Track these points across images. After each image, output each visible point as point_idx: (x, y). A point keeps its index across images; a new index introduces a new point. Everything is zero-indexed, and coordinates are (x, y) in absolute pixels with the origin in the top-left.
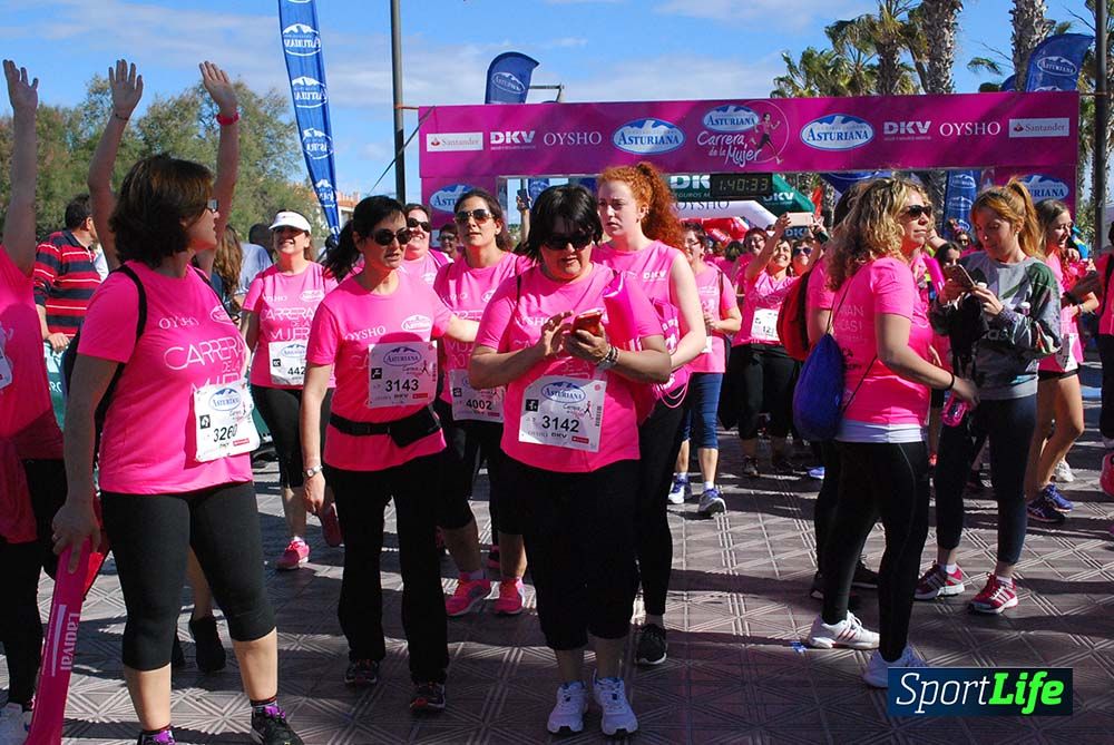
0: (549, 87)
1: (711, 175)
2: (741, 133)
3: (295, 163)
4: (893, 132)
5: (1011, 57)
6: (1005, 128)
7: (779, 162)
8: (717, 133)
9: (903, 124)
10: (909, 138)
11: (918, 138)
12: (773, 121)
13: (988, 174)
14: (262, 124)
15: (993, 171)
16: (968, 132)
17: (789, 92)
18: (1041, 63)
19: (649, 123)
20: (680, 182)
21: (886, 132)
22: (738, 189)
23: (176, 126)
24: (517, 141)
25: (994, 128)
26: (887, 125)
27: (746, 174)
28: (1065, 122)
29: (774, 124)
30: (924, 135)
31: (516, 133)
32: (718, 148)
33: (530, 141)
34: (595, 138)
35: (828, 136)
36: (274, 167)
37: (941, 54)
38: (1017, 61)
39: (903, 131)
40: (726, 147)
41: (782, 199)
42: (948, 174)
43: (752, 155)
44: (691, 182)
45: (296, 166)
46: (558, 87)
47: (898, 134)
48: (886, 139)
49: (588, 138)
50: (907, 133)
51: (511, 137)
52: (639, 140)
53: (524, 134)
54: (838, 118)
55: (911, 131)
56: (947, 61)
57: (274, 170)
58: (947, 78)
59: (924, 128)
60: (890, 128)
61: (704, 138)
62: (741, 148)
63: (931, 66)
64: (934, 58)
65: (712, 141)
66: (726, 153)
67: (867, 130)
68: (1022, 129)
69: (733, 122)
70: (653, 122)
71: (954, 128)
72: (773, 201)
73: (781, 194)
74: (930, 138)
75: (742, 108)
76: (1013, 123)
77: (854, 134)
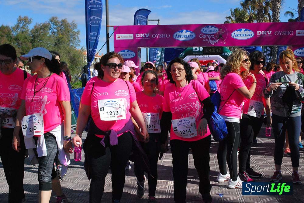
0: (155, 20)
1: (203, 47)
2: (213, 34)
3: (78, 43)
5: (298, 11)
6: (295, 33)
7: (225, 43)
8: (205, 34)
9: (263, 32)
11: (267, 36)
12: (223, 31)
14: (68, 32)
16: (284, 34)
19: (184, 31)
20: (196, 49)
21: (258, 34)
22: (212, 52)
23: (42, 32)
24: (144, 37)
25: (291, 33)
26: (258, 32)
27: (214, 47)
29: (223, 32)
30: (269, 35)
31: (144, 34)
32: (206, 39)
33: (148, 37)
34: (168, 36)
35: (240, 35)
36: (71, 44)
37: (276, 10)
38: (299, 12)
39: (263, 34)
40: (208, 39)
41: (227, 54)
42: (278, 47)
43: (216, 41)
44: (199, 49)
45: (78, 44)
46: (158, 20)
47: (262, 35)
48: (258, 36)
49: (166, 36)
50: (264, 35)
51: (142, 35)
52: (181, 36)
53: (146, 34)
54: (243, 30)
55: (266, 34)
56: (278, 12)
57: (71, 45)
58: (278, 17)
59: (270, 33)
60: (259, 33)
61: (201, 36)
62: (213, 39)
63: (273, 13)
64: (274, 11)
65: (204, 37)
66: (208, 40)
67: (252, 34)
68: (300, 33)
69: (210, 31)
70: (186, 31)
71: (279, 33)
72: (225, 55)
73: (227, 53)
74: (271, 36)
75: (214, 27)
76: (297, 31)
77: (248, 35)
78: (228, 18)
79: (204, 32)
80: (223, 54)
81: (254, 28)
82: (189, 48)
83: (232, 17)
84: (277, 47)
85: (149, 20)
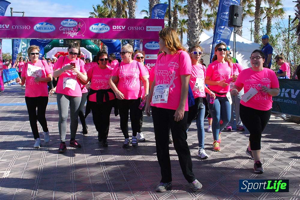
0: (20, 12)
1: (64, 39)
2: (72, 27)
4: (115, 29)
6: (145, 28)
7: (83, 36)
8: (65, 27)
9: (118, 26)
10: (119, 30)
12: (81, 24)
13: (141, 41)
15: (142, 40)
16: (136, 29)
17: (94, 17)
18: (156, 11)
19: (45, 23)
21: (113, 28)
24: (4, 27)
25: (142, 28)
26: (113, 26)
27: (74, 39)
28: (161, 27)
30: (123, 30)
31: (3, 25)
32: (65, 31)
33: (8, 28)
34: (28, 27)
35: (97, 29)
37: (132, 8)
39: (118, 28)
40: (68, 31)
41: (91, 47)
46: (23, 12)
47: (116, 29)
48: (113, 30)
49: (26, 27)
50: (119, 29)
52: (42, 28)
53: (6, 25)
54: (100, 24)
55: (120, 29)
56: (134, 10)
58: (134, 15)
59: (124, 28)
60: (115, 27)
61: (61, 28)
62: (72, 32)
63: (129, 11)
64: (130, 9)
65: (63, 29)
66: (68, 33)
67: (108, 28)
68: (150, 29)
69: (69, 24)
70: (46, 23)
71: (132, 28)
72: (89, 47)
73: (91, 45)
74: (125, 30)
75: (72, 20)
76: (147, 27)
77: (104, 29)
78: (92, 13)
79: (63, 25)
80: (87, 46)
81: (110, 23)
82: (55, 40)
83: (95, 13)
84: (133, 41)
85: (14, 12)
